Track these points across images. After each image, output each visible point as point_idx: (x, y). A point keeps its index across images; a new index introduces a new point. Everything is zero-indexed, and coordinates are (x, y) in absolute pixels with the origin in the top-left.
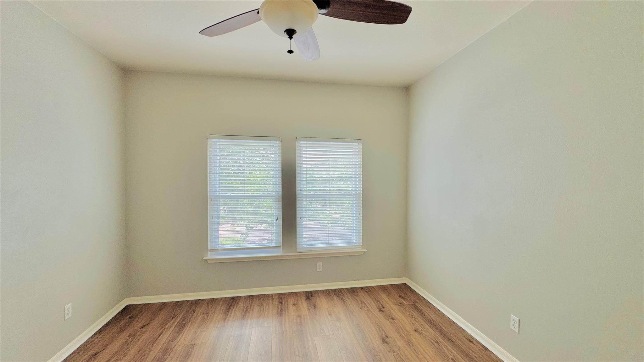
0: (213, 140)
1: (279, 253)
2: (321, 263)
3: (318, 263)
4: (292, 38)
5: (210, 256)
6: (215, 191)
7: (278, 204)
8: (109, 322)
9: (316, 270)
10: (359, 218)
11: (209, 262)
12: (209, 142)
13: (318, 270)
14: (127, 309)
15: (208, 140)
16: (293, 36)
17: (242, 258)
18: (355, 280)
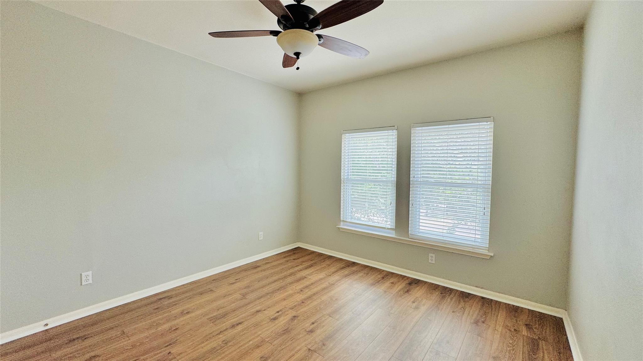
0: (347, 135)
1: (392, 235)
2: (434, 255)
3: (430, 255)
4: (299, 58)
5: (342, 226)
6: (348, 175)
7: (393, 190)
8: (284, 252)
9: (428, 261)
10: (484, 213)
11: (341, 230)
12: (344, 136)
13: (429, 262)
14: (297, 250)
15: (342, 135)
16: (299, 57)
17: (370, 233)
18: (476, 287)
